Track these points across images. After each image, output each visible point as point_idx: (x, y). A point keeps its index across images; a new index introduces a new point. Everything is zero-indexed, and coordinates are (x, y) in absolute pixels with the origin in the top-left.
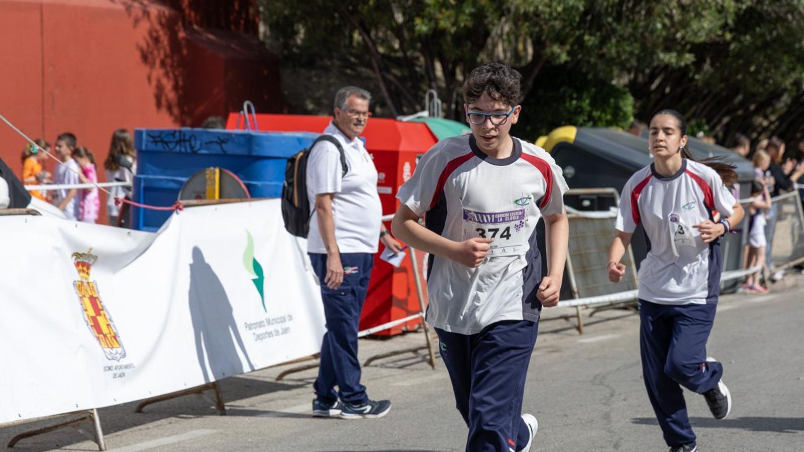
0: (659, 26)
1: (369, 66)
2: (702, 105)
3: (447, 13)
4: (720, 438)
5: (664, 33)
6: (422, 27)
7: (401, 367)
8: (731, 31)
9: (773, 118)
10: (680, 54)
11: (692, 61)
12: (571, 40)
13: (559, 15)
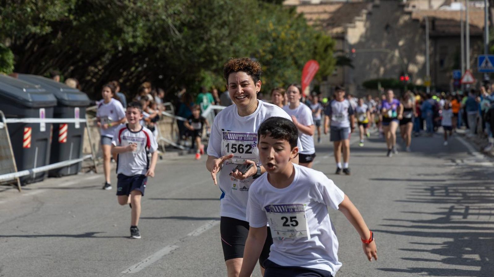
0: (29, 10)
2: (57, 59)
4: (64, 263)
5: (32, 14)
8: (73, 15)
9: (100, 67)
10: (42, 27)
11: (50, 31)
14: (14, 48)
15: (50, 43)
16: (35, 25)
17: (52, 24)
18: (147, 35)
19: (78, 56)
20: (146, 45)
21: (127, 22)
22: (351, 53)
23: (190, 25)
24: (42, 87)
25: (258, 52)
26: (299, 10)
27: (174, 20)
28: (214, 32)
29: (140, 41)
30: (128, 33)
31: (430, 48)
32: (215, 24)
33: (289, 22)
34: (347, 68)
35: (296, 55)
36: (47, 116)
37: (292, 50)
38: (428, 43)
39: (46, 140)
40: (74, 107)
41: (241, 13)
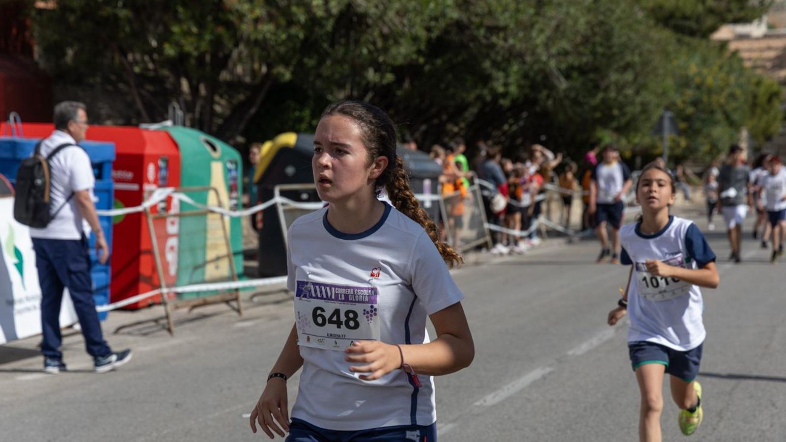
0: (365, 51)
1: (127, 83)
3: (191, 39)
5: (369, 57)
6: (170, 51)
7: (145, 334)
8: (424, 56)
9: (462, 125)
10: (383, 74)
11: (392, 80)
12: (294, 62)
13: (283, 43)
15: (395, 95)
17: (396, 70)
18: (522, 82)
20: (522, 96)
23: (582, 71)
25: (674, 104)
26: (733, 46)
27: (558, 63)
28: (614, 77)
30: (498, 80)
33: (719, 62)
35: (728, 108)
37: (723, 101)
40: (422, 179)
41: (650, 52)
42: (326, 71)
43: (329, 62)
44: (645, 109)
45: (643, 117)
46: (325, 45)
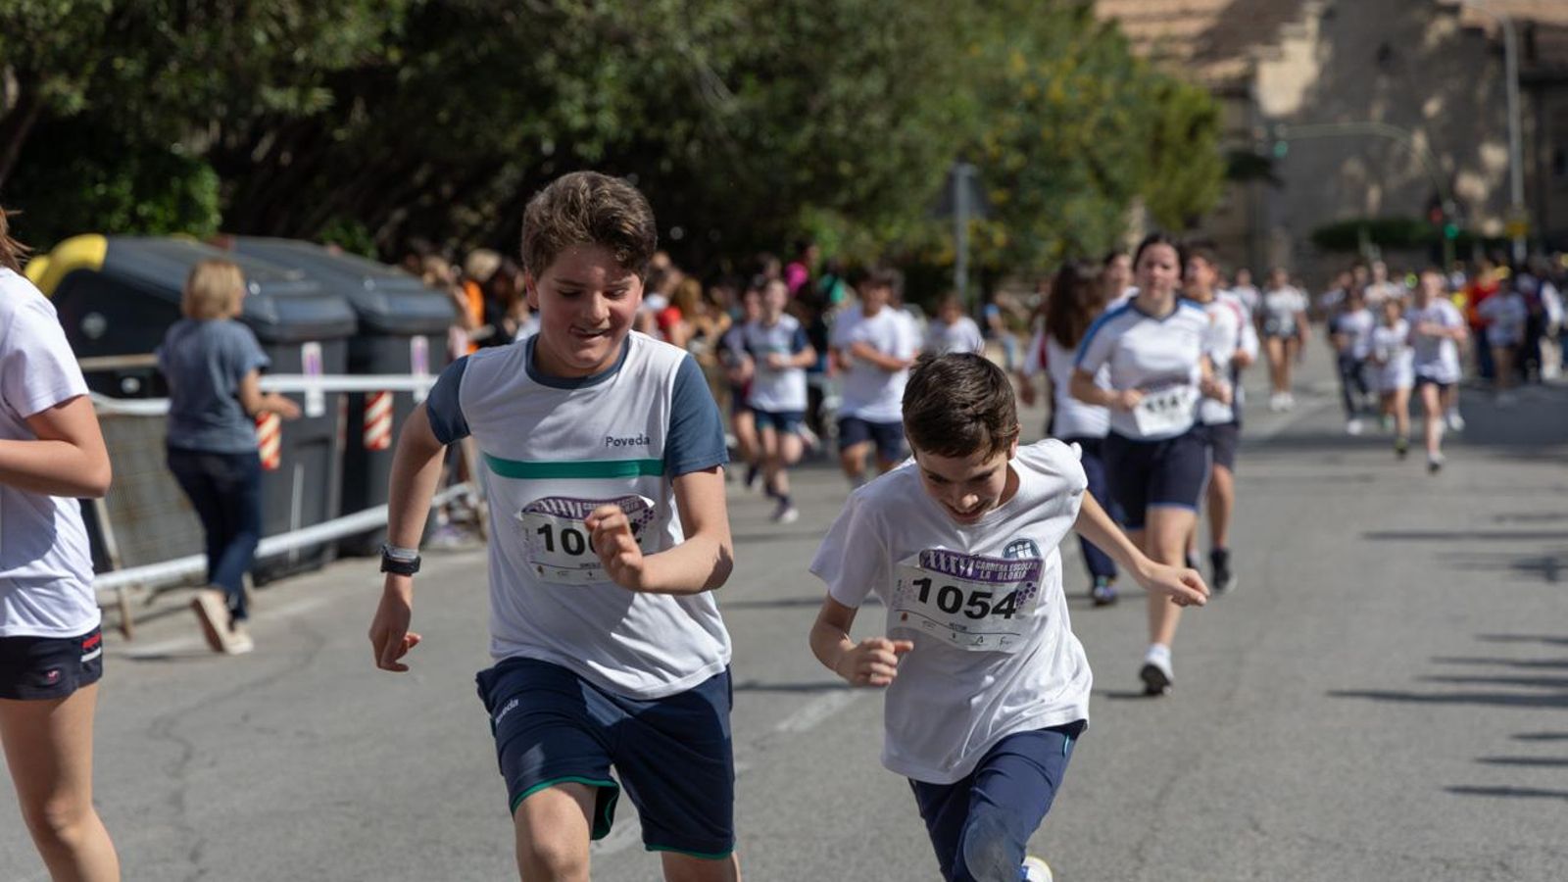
0: (260, 38)
5: (271, 52)
8: (400, 45)
9: (488, 208)
10: (304, 90)
11: (328, 103)
12: (91, 68)
13: (64, 20)
14: (220, 159)
15: (331, 141)
16: (281, 83)
17: (336, 80)
18: (627, 100)
19: (420, 177)
20: (628, 135)
21: (566, 62)
22: (1273, 139)
23: (763, 70)
24: (309, 276)
25: (976, 145)
26: (1106, 9)
27: (713, 55)
28: (839, 86)
29: (608, 120)
30: (570, 99)
31: (1523, 117)
32: (842, 62)
33: (1075, 47)
34: (1259, 188)
35: (1101, 154)
36: (328, 369)
37: (1087, 137)
38: (1516, 101)
39: (325, 442)
40: (408, 336)
41: (922, 25)
42: (169, 85)
43: (174, 67)
44: (912, 161)
45: (907, 179)
46: (164, 27)
